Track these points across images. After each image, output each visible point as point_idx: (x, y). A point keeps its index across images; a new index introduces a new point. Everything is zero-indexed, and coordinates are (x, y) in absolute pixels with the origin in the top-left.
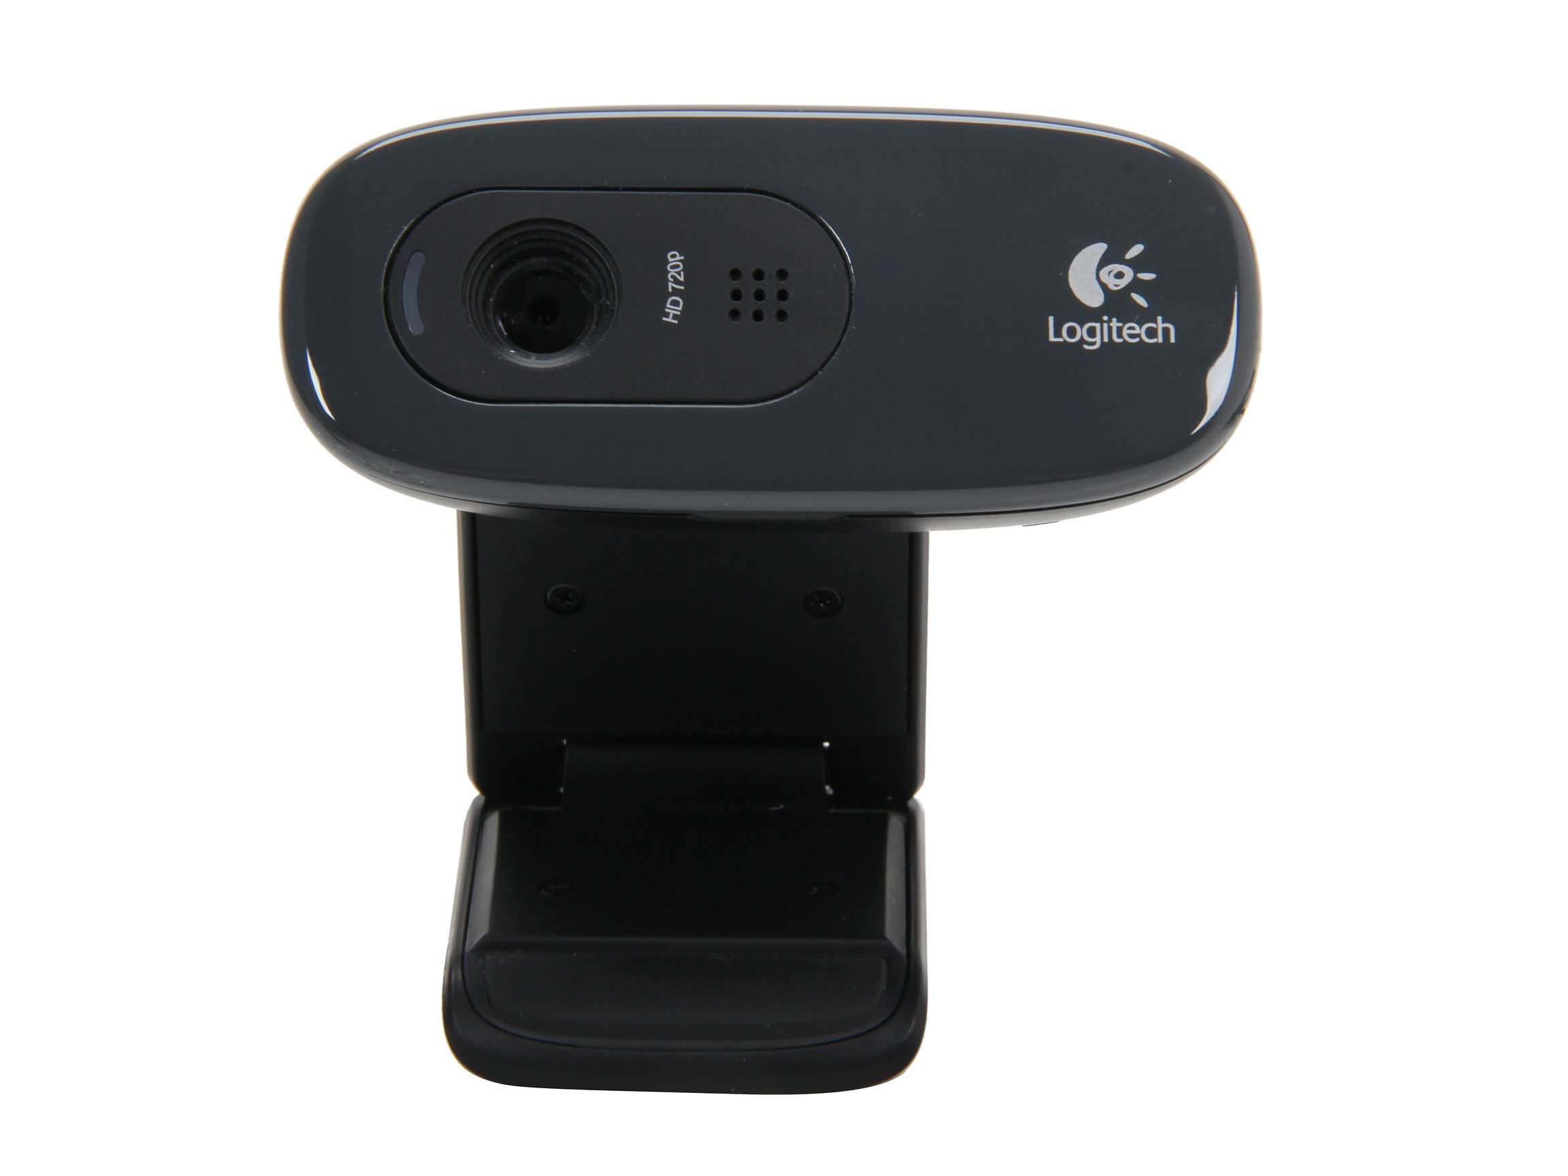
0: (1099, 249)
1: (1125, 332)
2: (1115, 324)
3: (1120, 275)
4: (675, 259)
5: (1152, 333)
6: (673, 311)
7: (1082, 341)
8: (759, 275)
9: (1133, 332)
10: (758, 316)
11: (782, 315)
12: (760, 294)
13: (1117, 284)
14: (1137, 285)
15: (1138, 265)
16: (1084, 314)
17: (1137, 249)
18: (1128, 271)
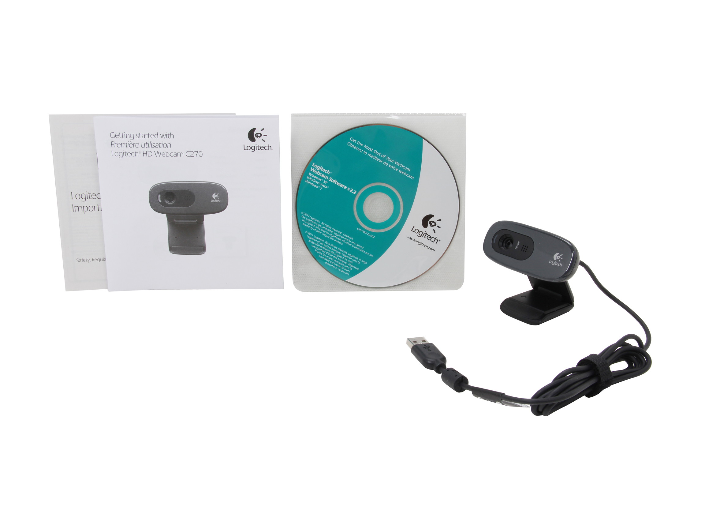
0: (558, 254)
2: (556, 263)
3: (559, 257)
4: (519, 242)
5: (559, 265)
6: (516, 248)
8: (525, 246)
9: (557, 264)
10: (524, 251)
11: (526, 252)
12: (525, 249)
13: (558, 258)
14: (560, 259)
15: (561, 257)
16: (554, 261)
17: (562, 255)
18: (560, 257)
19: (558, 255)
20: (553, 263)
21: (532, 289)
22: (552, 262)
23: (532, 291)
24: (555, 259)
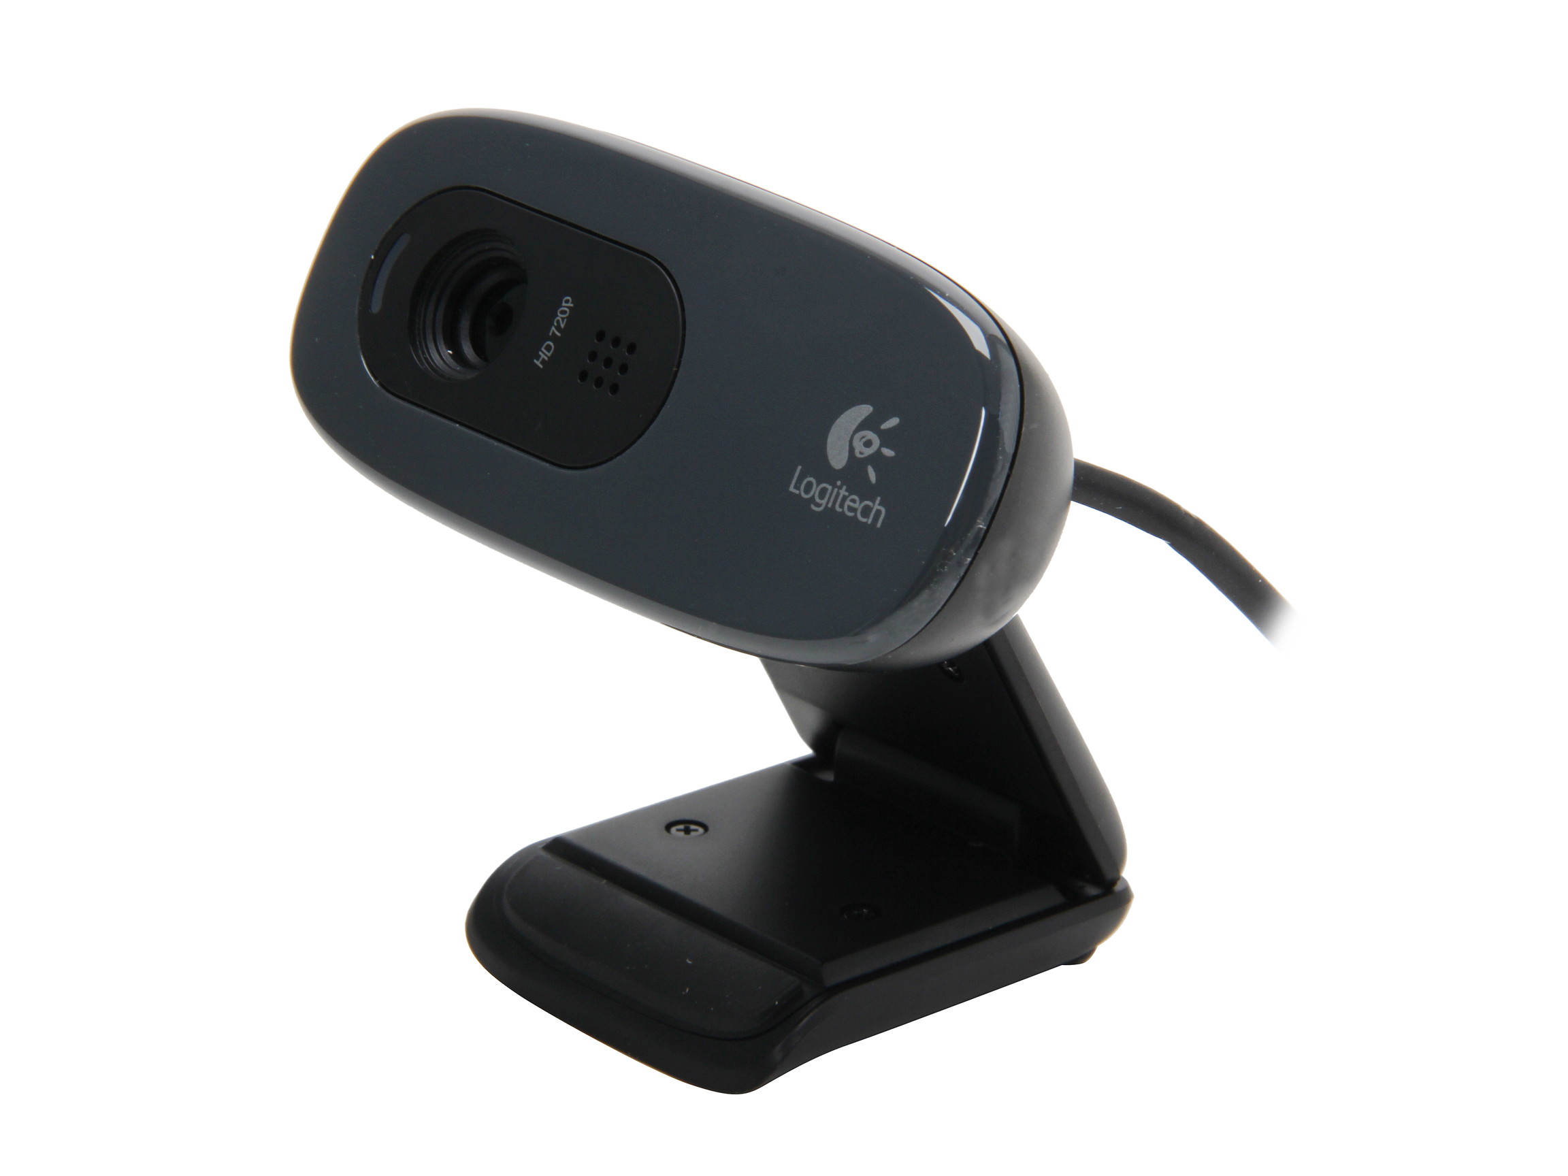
0: (865, 410)
1: (848, 503)
2: (843, 492)
3: (868, 444)
4: (567, 304)
5: (866, 511)
6: (544, 354)
7: (812, 500)
8: (616, 343)
9: (852, 505)
10: (599, 383)
11: (614, 388)
12: (608, 362)
13: (862, 452)
14: (876, 459)
15: (887, 438)
16: (825, 473)
17: (893, 422)
18: (876, 442)
19: (863, 426)
20: (815, 491)
21: (802, 750)
22: (808, 487)
23: (801, 766)
24: (837, 458)
